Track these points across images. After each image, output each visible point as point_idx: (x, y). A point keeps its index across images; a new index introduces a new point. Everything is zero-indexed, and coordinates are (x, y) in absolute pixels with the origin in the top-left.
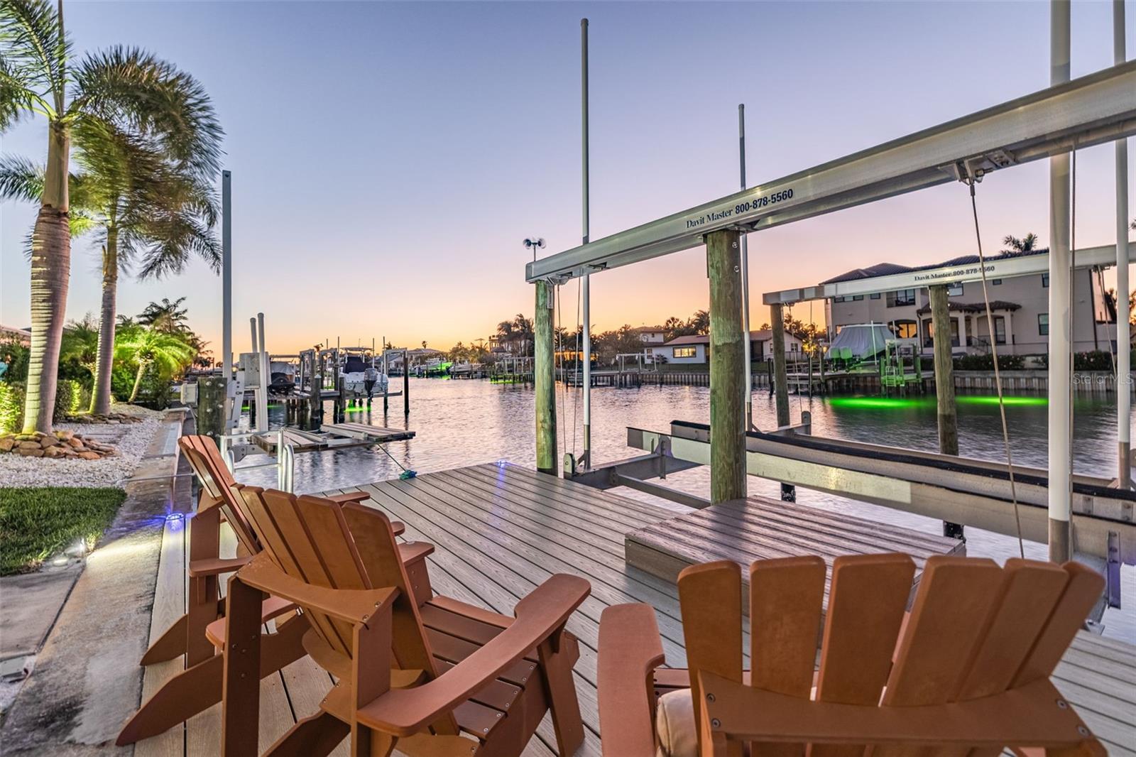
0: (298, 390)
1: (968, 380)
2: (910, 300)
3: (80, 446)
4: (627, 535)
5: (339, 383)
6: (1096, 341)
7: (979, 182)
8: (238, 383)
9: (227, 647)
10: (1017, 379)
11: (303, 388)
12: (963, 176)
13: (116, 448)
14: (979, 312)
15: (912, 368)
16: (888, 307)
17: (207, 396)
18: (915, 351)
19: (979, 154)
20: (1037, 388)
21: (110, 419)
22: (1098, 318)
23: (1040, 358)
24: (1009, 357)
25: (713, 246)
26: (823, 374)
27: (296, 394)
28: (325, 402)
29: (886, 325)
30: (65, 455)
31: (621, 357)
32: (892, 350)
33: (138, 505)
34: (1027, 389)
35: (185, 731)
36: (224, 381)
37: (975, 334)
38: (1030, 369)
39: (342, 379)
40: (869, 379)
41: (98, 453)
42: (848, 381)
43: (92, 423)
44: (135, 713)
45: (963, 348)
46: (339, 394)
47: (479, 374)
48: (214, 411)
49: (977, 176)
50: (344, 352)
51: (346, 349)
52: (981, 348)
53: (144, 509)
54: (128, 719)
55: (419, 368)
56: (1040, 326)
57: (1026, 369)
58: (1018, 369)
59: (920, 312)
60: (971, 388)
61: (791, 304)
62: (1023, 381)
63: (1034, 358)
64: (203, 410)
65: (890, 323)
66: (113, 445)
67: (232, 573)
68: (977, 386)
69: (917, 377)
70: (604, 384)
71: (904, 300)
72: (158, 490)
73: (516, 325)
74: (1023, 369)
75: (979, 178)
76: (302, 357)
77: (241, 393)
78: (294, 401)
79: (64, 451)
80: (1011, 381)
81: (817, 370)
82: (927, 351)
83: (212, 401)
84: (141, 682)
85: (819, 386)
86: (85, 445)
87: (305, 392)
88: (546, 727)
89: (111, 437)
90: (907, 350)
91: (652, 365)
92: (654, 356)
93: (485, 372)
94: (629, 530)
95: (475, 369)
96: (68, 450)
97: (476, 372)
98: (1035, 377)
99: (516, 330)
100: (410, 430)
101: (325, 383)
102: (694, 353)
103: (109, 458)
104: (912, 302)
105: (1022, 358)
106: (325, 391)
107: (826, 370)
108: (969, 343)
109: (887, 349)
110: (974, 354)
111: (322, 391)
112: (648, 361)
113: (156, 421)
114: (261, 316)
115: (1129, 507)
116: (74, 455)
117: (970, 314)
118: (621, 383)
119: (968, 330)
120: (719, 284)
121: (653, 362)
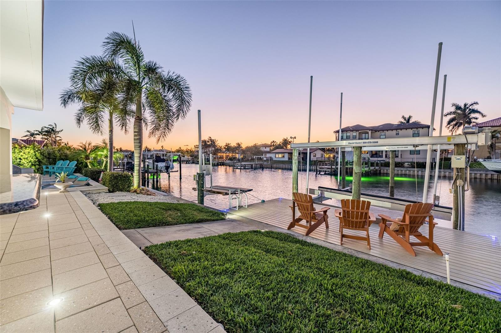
1: (385, 170)
10: (402, 171)
15: (367, 165)
18: (368, 159)
23: (410, 163)
24: (400, 162)
34: (405, 174)
38: (406, 167)
45: (384, 158)
47: (191, 161)
58: (402, 167)
62: (404, 171)
63: (408, 163)
69: (369, 169)
70: (248, 168)
73: (208, 142)
74: (404, 167)
80: (400, 171)
81: (334, 166)
85: (334, 171)
91: (267, 161)
92: (267, 157)
93: (194, 161)
95: (189, 159)
97: (190, 161)
99: (208, 143)
102: (284, 156)
105: (404, 163)
110: (387, 161)
118: (255, 168)
121: (267, 159)
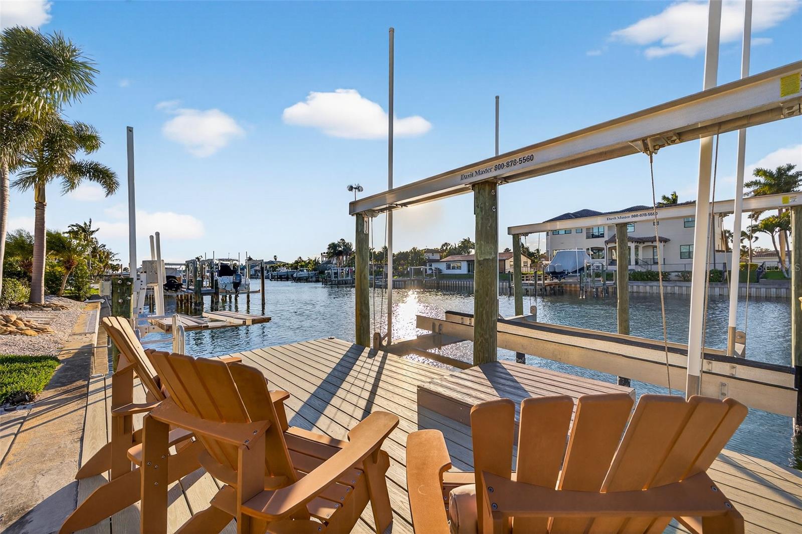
0: (184, 288)
1: (635, 287)
2: (601, 234)
3: (22, 326)
4: (418, 387)
5: (214, 284)
6: (715, 263)
7: (656, 153)
8: (142, 282)
9: (143, 464)
11: (188, 287)
12: (646, 149)
13: (49, 328)
14: (644, 243)
15: (601, 279)
16: (587, 238)
17: (119, 291)
18: (603, 268)
19: (658, 134)
20: (678, 293)
21: (44, 307)
22: (717, 248)
23: (680, 274)
25: (479, 192)
26: (544, 282)
27: (184, 291)
28: (204, 297)
29: (586, 250)
30: (11, 333)
31: (411, 269)
32: (588, 267)
33: (68, 368)
35: (111, 524)
36: (131, 280)
37: (640, 257)
38: (673, 281)
39: (216, 280)
40: (573, 285)
41: (36, 331)
42: (559, 287)
43: (30, 309)
44: (73, 513)
45: (632, 266)
46: (214, 291)
47: (314, 279)
48: (124, 301)
49: (656, 149)
50: (217, 262)
51: (220, 260)
52: (644, 266)
53: (74, 371)
54: (68, 516)
55: (272, 275)
56: (681, 252)
57: (671, 281)
59: (607, 242)
60: (637, 292)
61: (526, 234)
63: (677, 273)
64: (116, 301)
65: (588, 249)
66: (47, 326)
67: (147, 413)
68: (640, 291)
69: (604, 285)
70: (399, 287)
71: (597, 234)
72: (84, 357)
73: (339, 246)
74: (669, 281)
75: (656, 151)
76: (187, 264)
77: (144, 289)
78: (181, 296)
79: (9, 329)
81: (540, 280)
82: (611, 268)
83: (122, 295)
84: (77, 490)
85: (541, 290)
86: (26, 325)
87: (190, 289)
88: (368, 513)
89: (46, 319)
90: (598, 267)
91: (431, 275)
92: (433, 268)
93: (318, 278)
94: (419, 383)
95: (311, 276)
96: (13, 328)
97: (311, 278)
98: (676, 286)
99: (340, 249)
100: (266, 316)
101: (204, 283)
102: (460, 267)
103: (44, 335)
104: (602, 236)
105: (669, 273)
106: (205, 289)
107: (546, 279)
108: (637, 263)
109: (585, 266)
110: (639, 270)
111: (202, 289)
112: (429, 272)
113: (79, 309)
114: (158, 234)
115: (734, 367)
116: (17, 332)
117: (638, 244)
119: (637, 254)
120: (482, 219)
121: (432, 272)
